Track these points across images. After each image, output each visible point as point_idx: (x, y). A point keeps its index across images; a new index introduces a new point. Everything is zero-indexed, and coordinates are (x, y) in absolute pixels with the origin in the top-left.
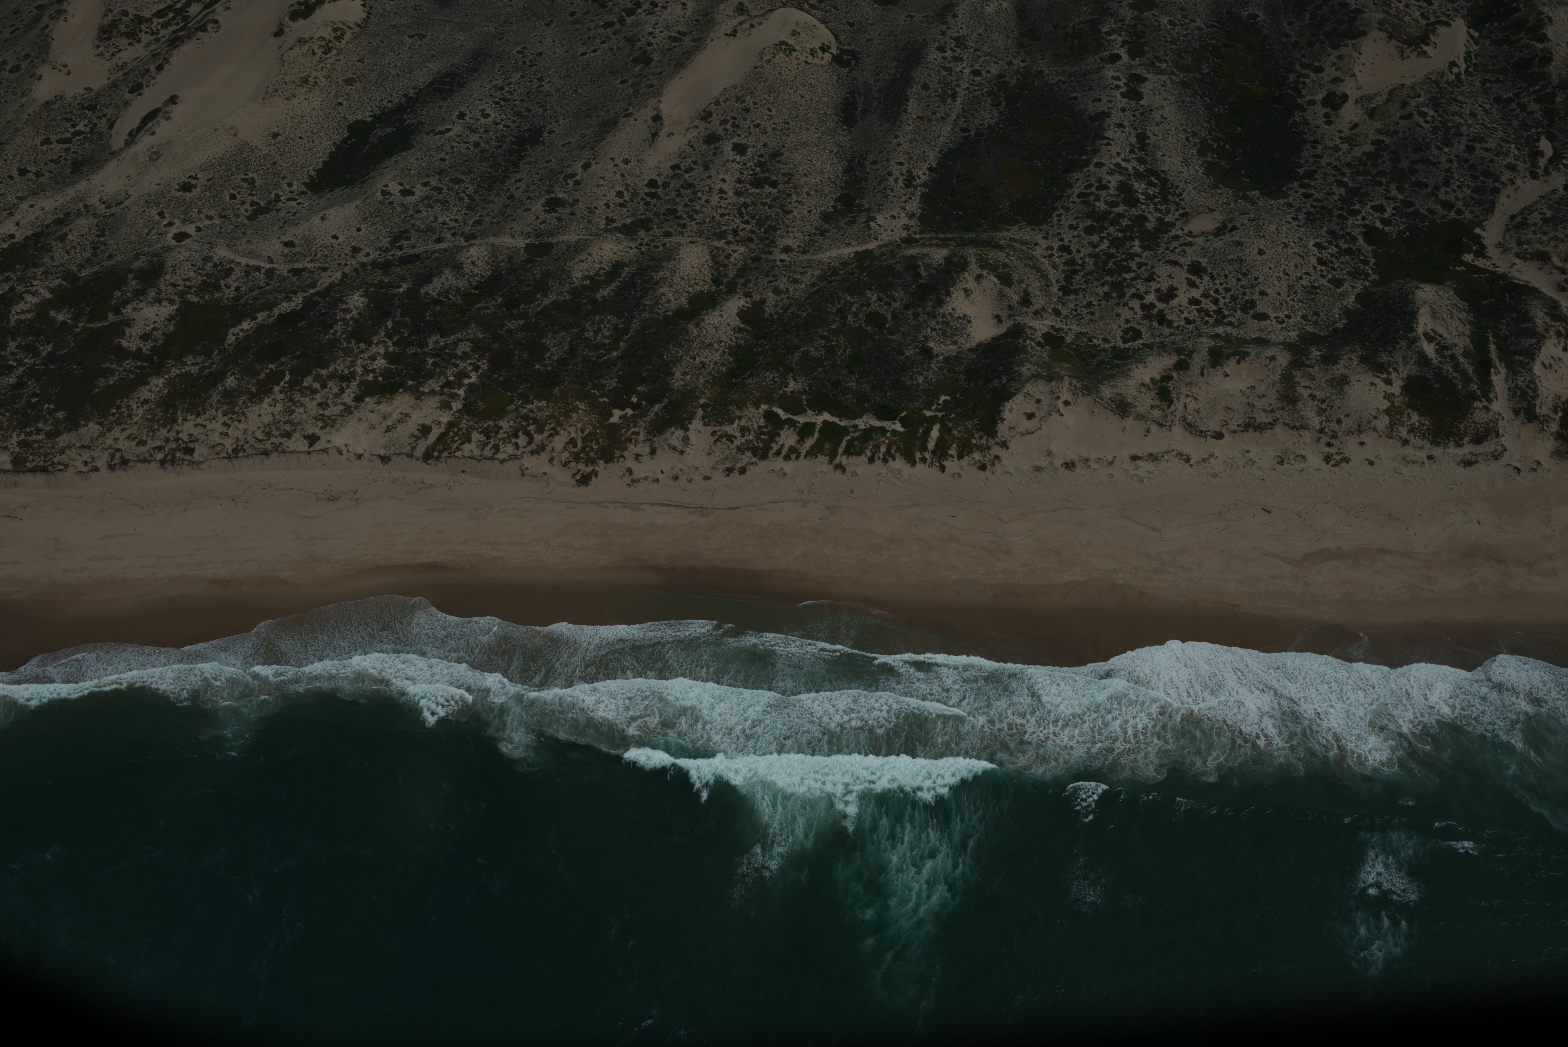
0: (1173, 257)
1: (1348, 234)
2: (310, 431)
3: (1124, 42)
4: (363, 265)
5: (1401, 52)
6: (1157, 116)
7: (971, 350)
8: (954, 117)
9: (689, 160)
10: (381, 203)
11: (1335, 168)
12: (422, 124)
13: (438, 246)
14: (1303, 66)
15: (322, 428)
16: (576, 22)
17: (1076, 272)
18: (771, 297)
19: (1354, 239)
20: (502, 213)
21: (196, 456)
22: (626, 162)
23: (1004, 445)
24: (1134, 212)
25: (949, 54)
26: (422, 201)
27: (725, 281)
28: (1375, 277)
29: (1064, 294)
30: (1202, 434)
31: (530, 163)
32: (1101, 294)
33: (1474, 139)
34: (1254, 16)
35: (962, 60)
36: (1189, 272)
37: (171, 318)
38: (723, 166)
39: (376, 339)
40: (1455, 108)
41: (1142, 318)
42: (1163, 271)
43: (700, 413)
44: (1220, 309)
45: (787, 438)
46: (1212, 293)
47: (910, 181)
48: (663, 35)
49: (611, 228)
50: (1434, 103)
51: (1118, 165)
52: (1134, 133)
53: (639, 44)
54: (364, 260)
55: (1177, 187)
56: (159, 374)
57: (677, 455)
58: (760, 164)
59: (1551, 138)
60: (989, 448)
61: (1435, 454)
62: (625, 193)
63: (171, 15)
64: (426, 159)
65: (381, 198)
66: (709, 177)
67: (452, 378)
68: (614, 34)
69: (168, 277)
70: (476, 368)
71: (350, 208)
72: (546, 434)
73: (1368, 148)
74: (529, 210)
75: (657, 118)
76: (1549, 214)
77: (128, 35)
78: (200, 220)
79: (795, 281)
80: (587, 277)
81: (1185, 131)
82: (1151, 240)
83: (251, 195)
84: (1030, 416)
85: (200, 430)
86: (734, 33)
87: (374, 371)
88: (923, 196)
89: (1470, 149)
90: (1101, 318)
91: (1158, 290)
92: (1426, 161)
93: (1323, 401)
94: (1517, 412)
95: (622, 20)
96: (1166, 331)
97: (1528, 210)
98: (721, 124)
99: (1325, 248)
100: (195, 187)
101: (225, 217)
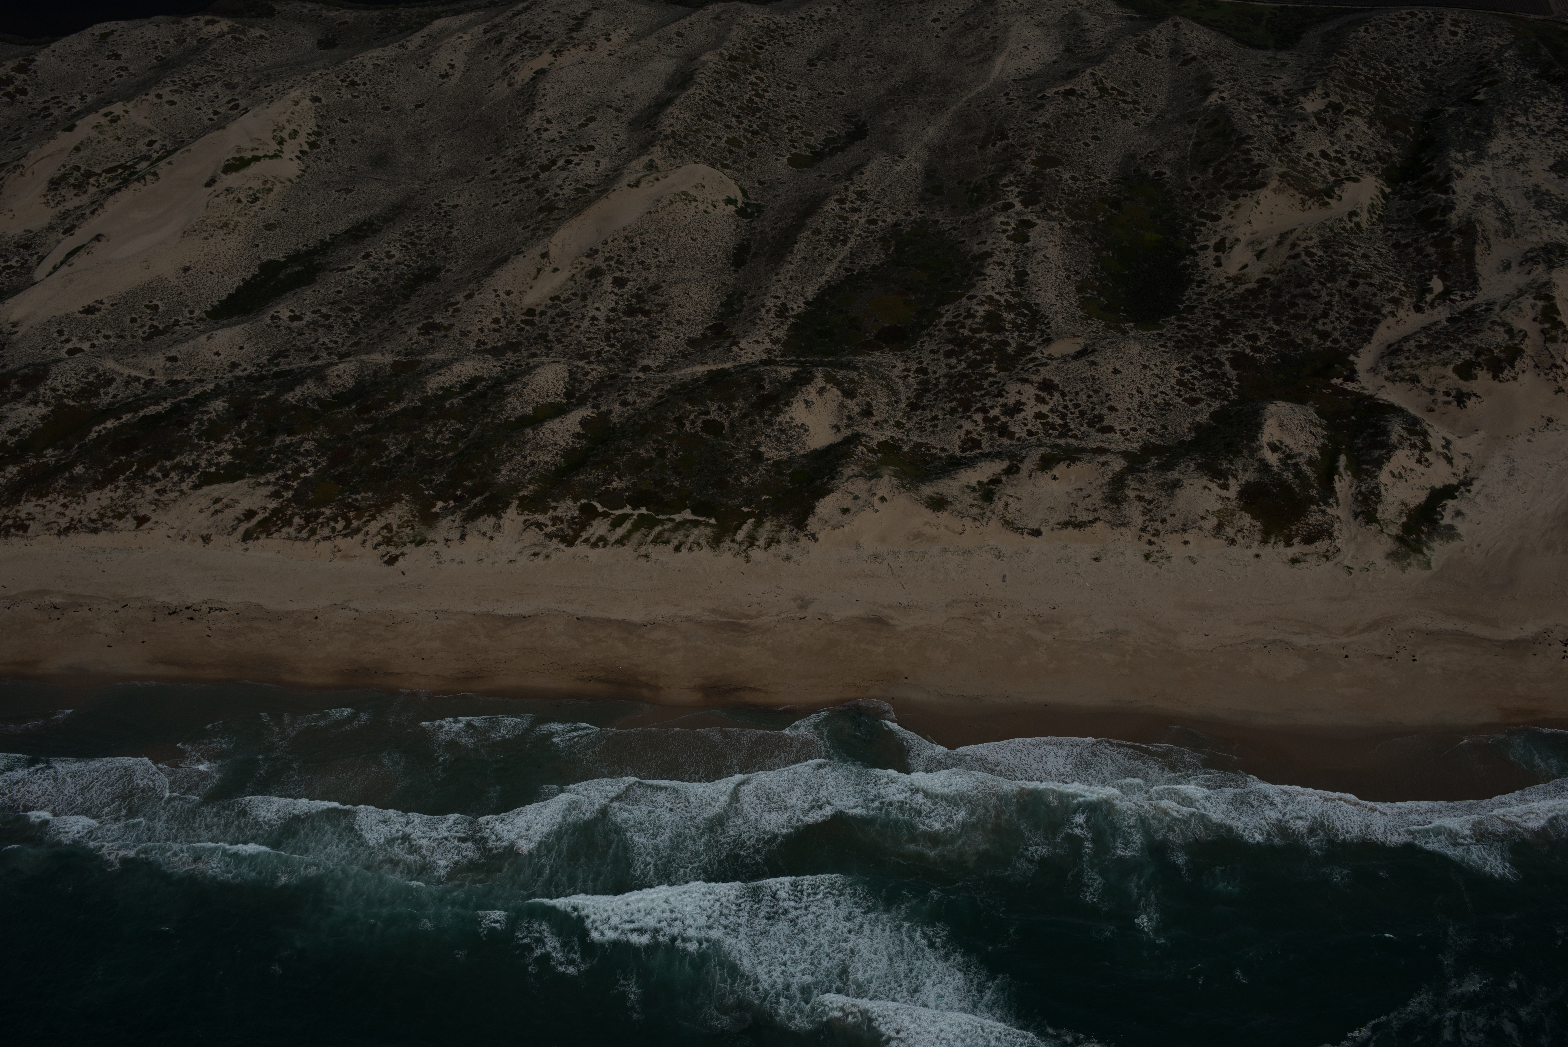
0: (1025, 376)
1: (1215, 359)
2: (142, 512)
3: (1020, 193)
4: (238, 379)
5: (1303, 203)
6: (1039, 256)
7: (803, 456)
8: (840, 258)
9: (569, 292)
10: (269, 326)
11: (1217, 304)
12: (329, 263)
13: (312, 364)
14: (1201, 215)
15: (154, 510)
16: (496, 178)
17: (928, 391)
18: (617, 408)
19: (1221, 364)
20: (380, 336)
21: (29, 533)
22: (508, 293)
23: (813, 537)
24: (997, 337)
25: (848, 205)
26: (307, 326)
27: (578, 394)
28: (1235, 397)
29: (911, 410)
30: (1019, 530)
31: (420, 296)
32: (948, 409)
33: (1359, 276)
34: (1160, 174)
35: (860, 210)
36: (1039, 388)
37: (43, 418)
38: (600, 297)
39: (226, 438)
40: (1346, 249)
41: (983, 430)
42: (1013, 388)
43: (517, 502)
44: (1067, 423)
45: (599, 527)
46: (1060, 408)
47: (782, 312)
48: (571, 187)
49: (481, 348)
50: (1325, 244)
51: (991, 298)
52: (1013, 270)
53: (547, 195)
54: (240, 374)
55: (1047, 317)
56: (15, 463)
57: (486, 541)
58: (637, 296)
59: (1443, 277)
60: (797, 540)
61: (1262, 553)
62: (502, 320)
63: (120, 171)
64: (322, 291)
65: (269, 322)
66: (585, 306)
67: (289, 472)
68: (527, 188)
69: (49, 382)
70: (315, 464)
71: (238, 329)
72: (364, 519)
73: (1252, 285)
74: (405, 332)
75: (544, 255)
76: (1425, 341)
77: (74, 186)
78: (97, 338)
79: (643, 395)
80: (442, 388)
81: (1066, 270)
82: (1008, 363)
83: (151, 319)
84: (845, 511)
85: (39, 509)
86: (637, 184)
87: (217, 464)
88: (793, 324)
89: (1353, 284)
90: (942, 430)
91: (1004, 405)
92: (1307, 296)
93: (1150, 502)
94: (1356, 516)
95: (536, 176)
96: (1005, 441)
97: (1406, 339)
98: (605, 261)
99: (1189, 372)
100: (99, 310)
101: (122, 337)
